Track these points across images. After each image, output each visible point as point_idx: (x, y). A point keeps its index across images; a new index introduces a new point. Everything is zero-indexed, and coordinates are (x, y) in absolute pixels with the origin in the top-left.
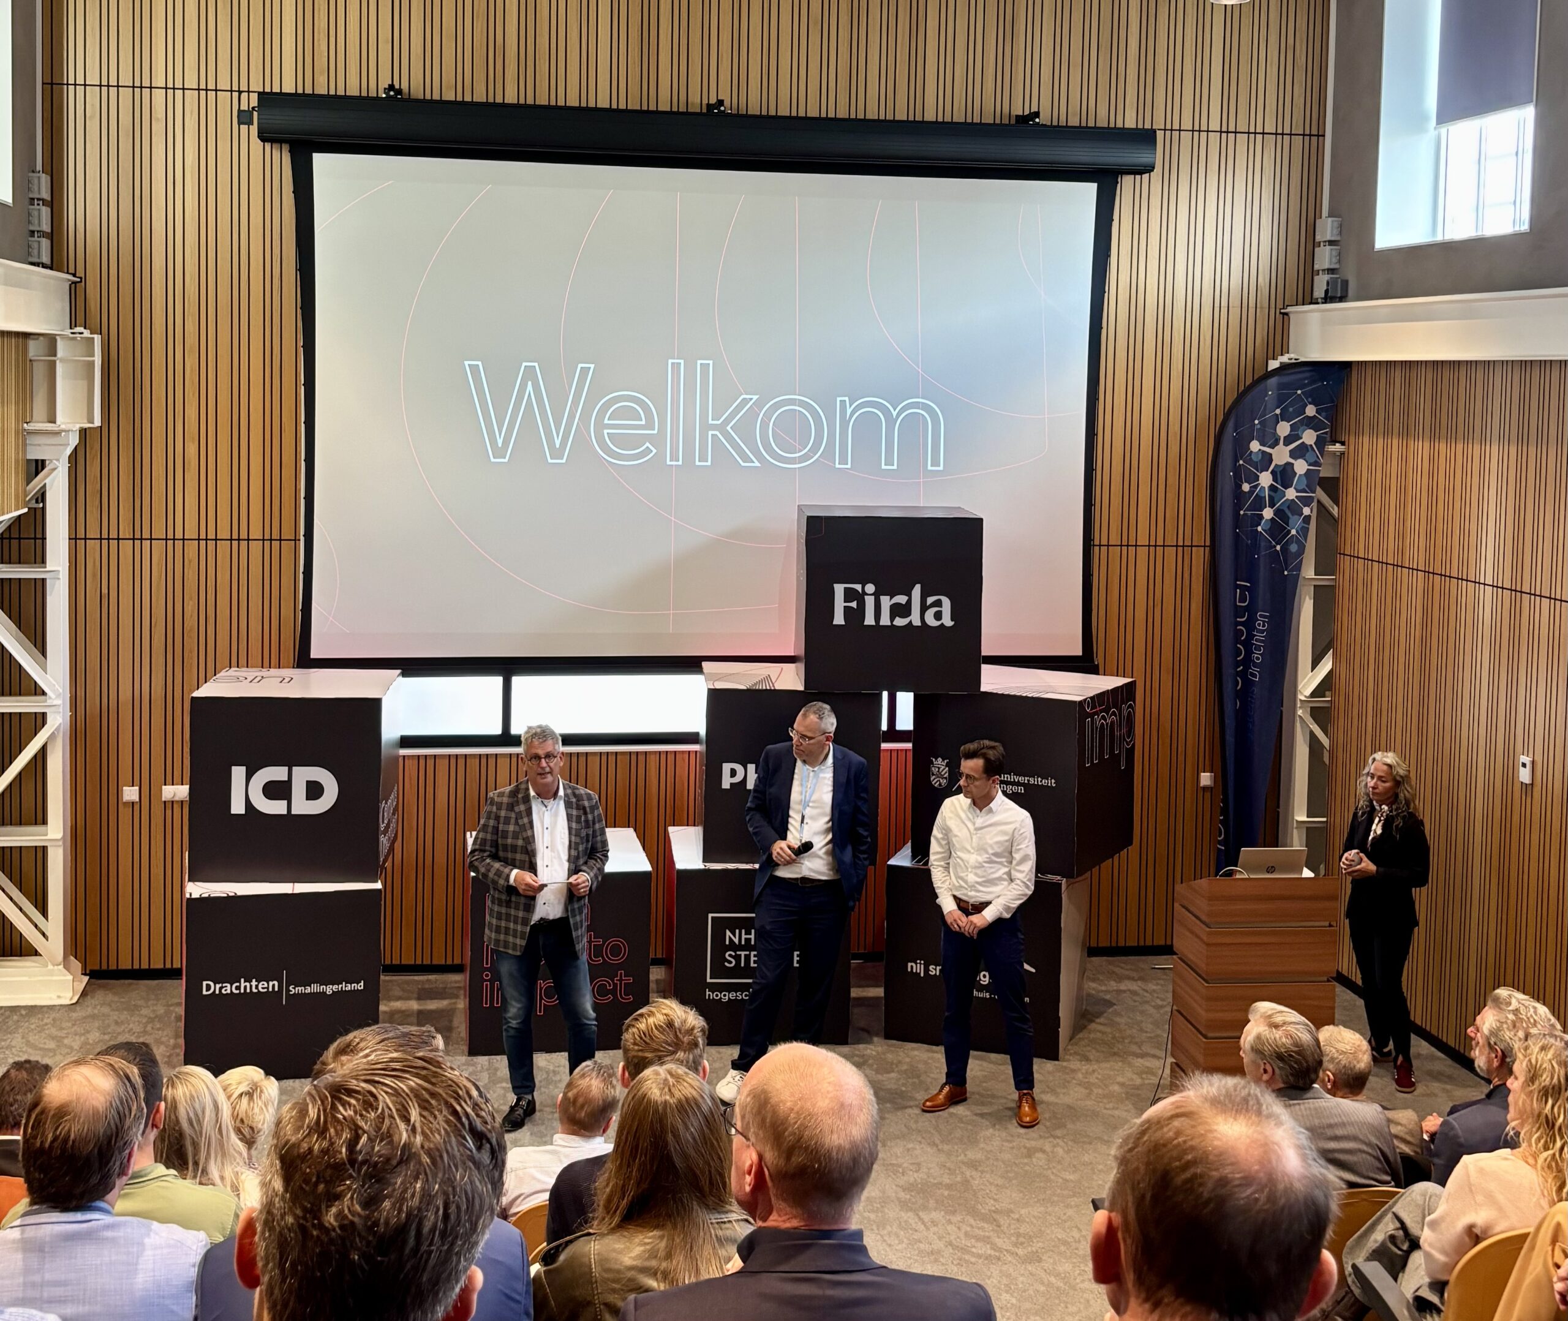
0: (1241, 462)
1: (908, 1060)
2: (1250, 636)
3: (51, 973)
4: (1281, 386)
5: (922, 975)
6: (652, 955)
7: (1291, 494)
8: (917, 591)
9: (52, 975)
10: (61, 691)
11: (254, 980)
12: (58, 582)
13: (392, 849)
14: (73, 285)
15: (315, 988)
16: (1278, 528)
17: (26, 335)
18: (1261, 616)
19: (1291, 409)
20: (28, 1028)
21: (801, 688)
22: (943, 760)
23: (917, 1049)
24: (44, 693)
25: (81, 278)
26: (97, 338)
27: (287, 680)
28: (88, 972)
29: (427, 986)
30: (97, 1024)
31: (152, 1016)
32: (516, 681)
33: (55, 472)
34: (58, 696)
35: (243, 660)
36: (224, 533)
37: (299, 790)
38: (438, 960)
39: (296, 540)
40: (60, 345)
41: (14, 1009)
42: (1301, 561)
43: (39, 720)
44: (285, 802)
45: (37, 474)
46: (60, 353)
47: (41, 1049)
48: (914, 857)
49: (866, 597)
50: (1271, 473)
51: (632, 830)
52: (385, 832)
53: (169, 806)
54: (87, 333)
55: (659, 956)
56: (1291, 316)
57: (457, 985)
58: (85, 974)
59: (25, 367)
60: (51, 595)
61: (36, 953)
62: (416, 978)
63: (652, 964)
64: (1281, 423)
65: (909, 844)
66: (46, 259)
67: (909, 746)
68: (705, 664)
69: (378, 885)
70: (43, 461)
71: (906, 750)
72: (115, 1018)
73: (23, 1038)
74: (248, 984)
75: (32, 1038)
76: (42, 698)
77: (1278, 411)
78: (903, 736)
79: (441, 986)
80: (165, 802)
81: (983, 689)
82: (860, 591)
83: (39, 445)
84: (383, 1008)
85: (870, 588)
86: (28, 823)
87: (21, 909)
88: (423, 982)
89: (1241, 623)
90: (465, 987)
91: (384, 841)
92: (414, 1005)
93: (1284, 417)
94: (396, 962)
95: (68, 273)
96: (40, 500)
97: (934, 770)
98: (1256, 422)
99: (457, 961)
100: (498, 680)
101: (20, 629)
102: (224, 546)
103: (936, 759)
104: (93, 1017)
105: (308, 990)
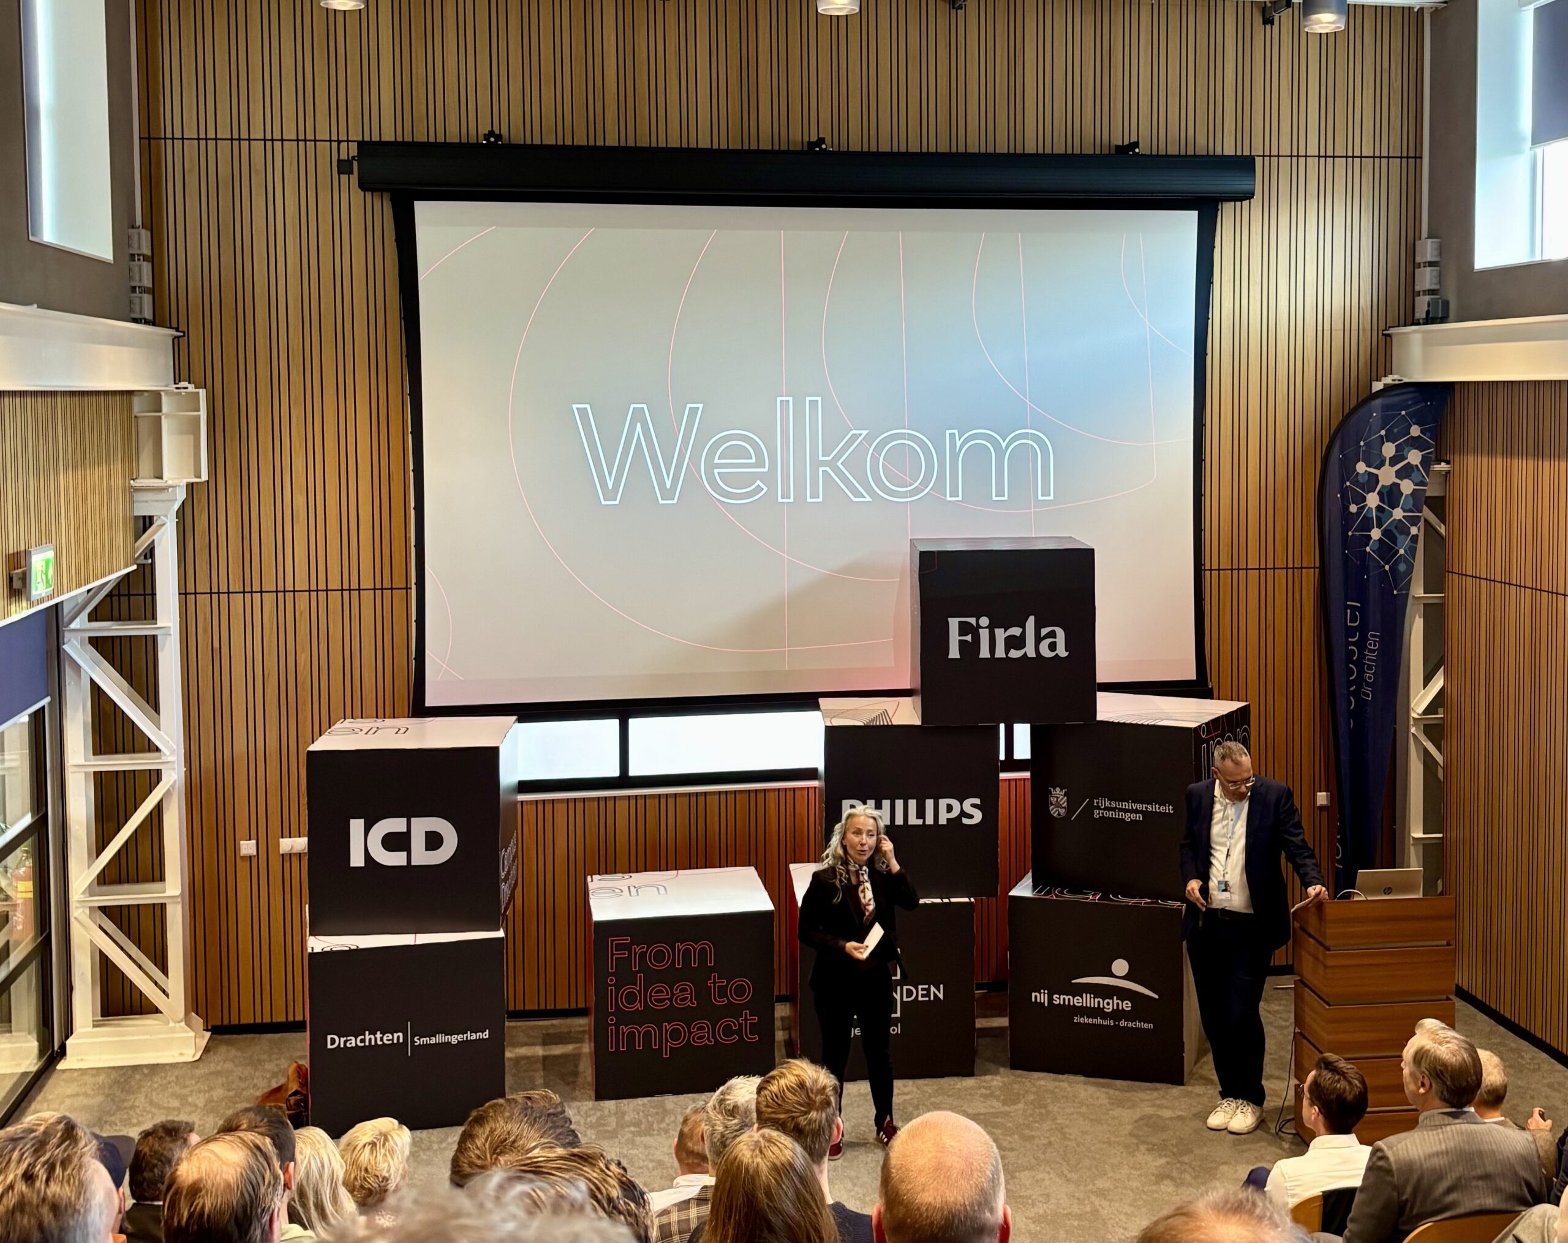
0: (1348, 484)
1: (1034, 1090)
2: (1362, 656)
3: (173, 1030)
4: (1385, 408)
5: (1046, 1005)
6: (776, 993)
7: (1398, 514)
8: (1031, 622)
9: (174, 1032)
10: (175, 747)
11: (379, 1033)
12: (169, 638)
13: (512, 896)
14: (176, 340)
15: (440, 1038)
16: (1387, 548)
17: (130, 393)
18: (1372, 636)
19: (1395, 430)
20: (150, 1087)
21: (918, 722)
22: (1061, 790)
23: (1043, 1079)
24: (158, 750)
25: (184, 332)
26: (202, 392)
27: (403, 730)
28: (210, 1028)
29: (551, 1031)
30: (220, 1081)
31: (276, 1069)
32: (633, 723)
33: (163, 529)
34: (172, 752)
35: (357, 711)
36: (334, 584)
37: (418, 842)
38: (562, 1005)
39: (407, 589)
40: (165, 399)
41: (135, 1068)
42: (1410, 580)
43: (154, 777)
44: (404, 854)
45: (145, 530)
46: (165, 409)
47: (164, 1108)
48: (1035, 887)
49: (980, 630)
50: (1378, 494)
51: (752, 868)
52: (506, 880)
53: (287, 858)
54: (191, 388)
55: (783, 992)
56: (1394, 339)
57: (581, 1029)
58: (207, 1030)
59: (130, 423)
60: (162, 650)
61: (157, 1011)
62: (540, 1023)
63: (777, 1001)
64: (1386, 444)
65: (1030, 874)
66: (148, 314)
67: (1027, 775)
68: (821, 701)
69: (501, 934)
70: (151, 518)
71: (1024, 779)
72: (239, 1074)
73: (146, 1097)
74: (372, 1037)
75: (155, 1097)
76: (156, 754)
77: (1383, 432)
78: (1021, 765)
79: (565, 1030)
80: (283, 855)
81: (1099, 717)
82: (974, 623)
83: (147, 502)
84: (508, 1054)
85: (984, 621)
86: (146, 880)
87: (140, 967)
88: (546, 1026)
89: (1352, 644)
90: (590, 1030)
91: (505, 888)
92: (539, 1051)
93: (1390, 438)
94: (520, 1007)
95: (171, 327)
96: (148, 556)
97: (1053, 800)
98: (1362, 443)
99: (581, 1005)
100: (614, 724)
101: (131, 686)
102: (335, 597)
103: (1054, 789)
104: (217, 1073)
105: (433, 1041)
